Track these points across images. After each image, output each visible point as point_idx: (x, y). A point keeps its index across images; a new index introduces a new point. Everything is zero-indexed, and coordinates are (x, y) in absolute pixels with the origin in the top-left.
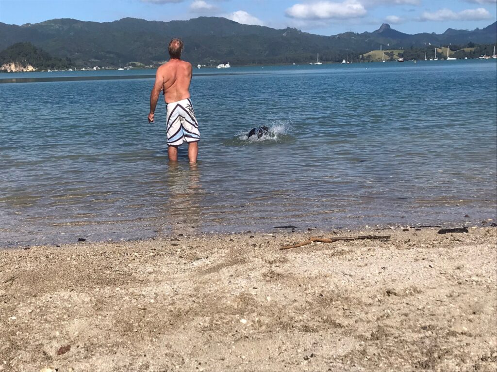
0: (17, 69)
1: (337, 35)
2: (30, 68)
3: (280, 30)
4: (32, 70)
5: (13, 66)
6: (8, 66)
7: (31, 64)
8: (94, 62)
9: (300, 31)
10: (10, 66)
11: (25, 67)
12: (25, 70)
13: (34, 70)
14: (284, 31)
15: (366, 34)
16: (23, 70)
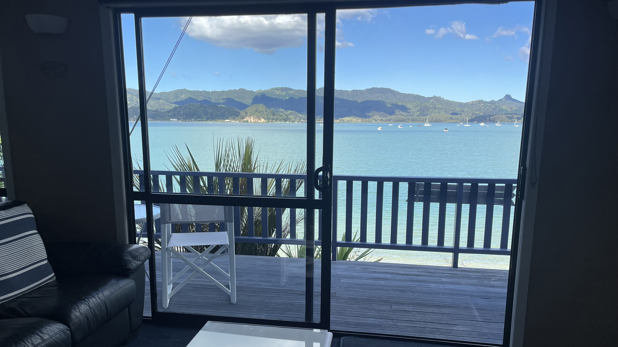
0: (254, 120)
1: (471, 102)
2: (263, 120)
3: (429, 98)
4: (264, 121)
5: (252, 118)
6: (249, 118)
7: (263, 118)
8: (300, 116)
9: (443, 98)
10: (250, 118)
11: (259, 119)
12: (259, 121)
13: (265, 121)
14: (431, 98)
15: (493, 102)
16: (258, 121)
